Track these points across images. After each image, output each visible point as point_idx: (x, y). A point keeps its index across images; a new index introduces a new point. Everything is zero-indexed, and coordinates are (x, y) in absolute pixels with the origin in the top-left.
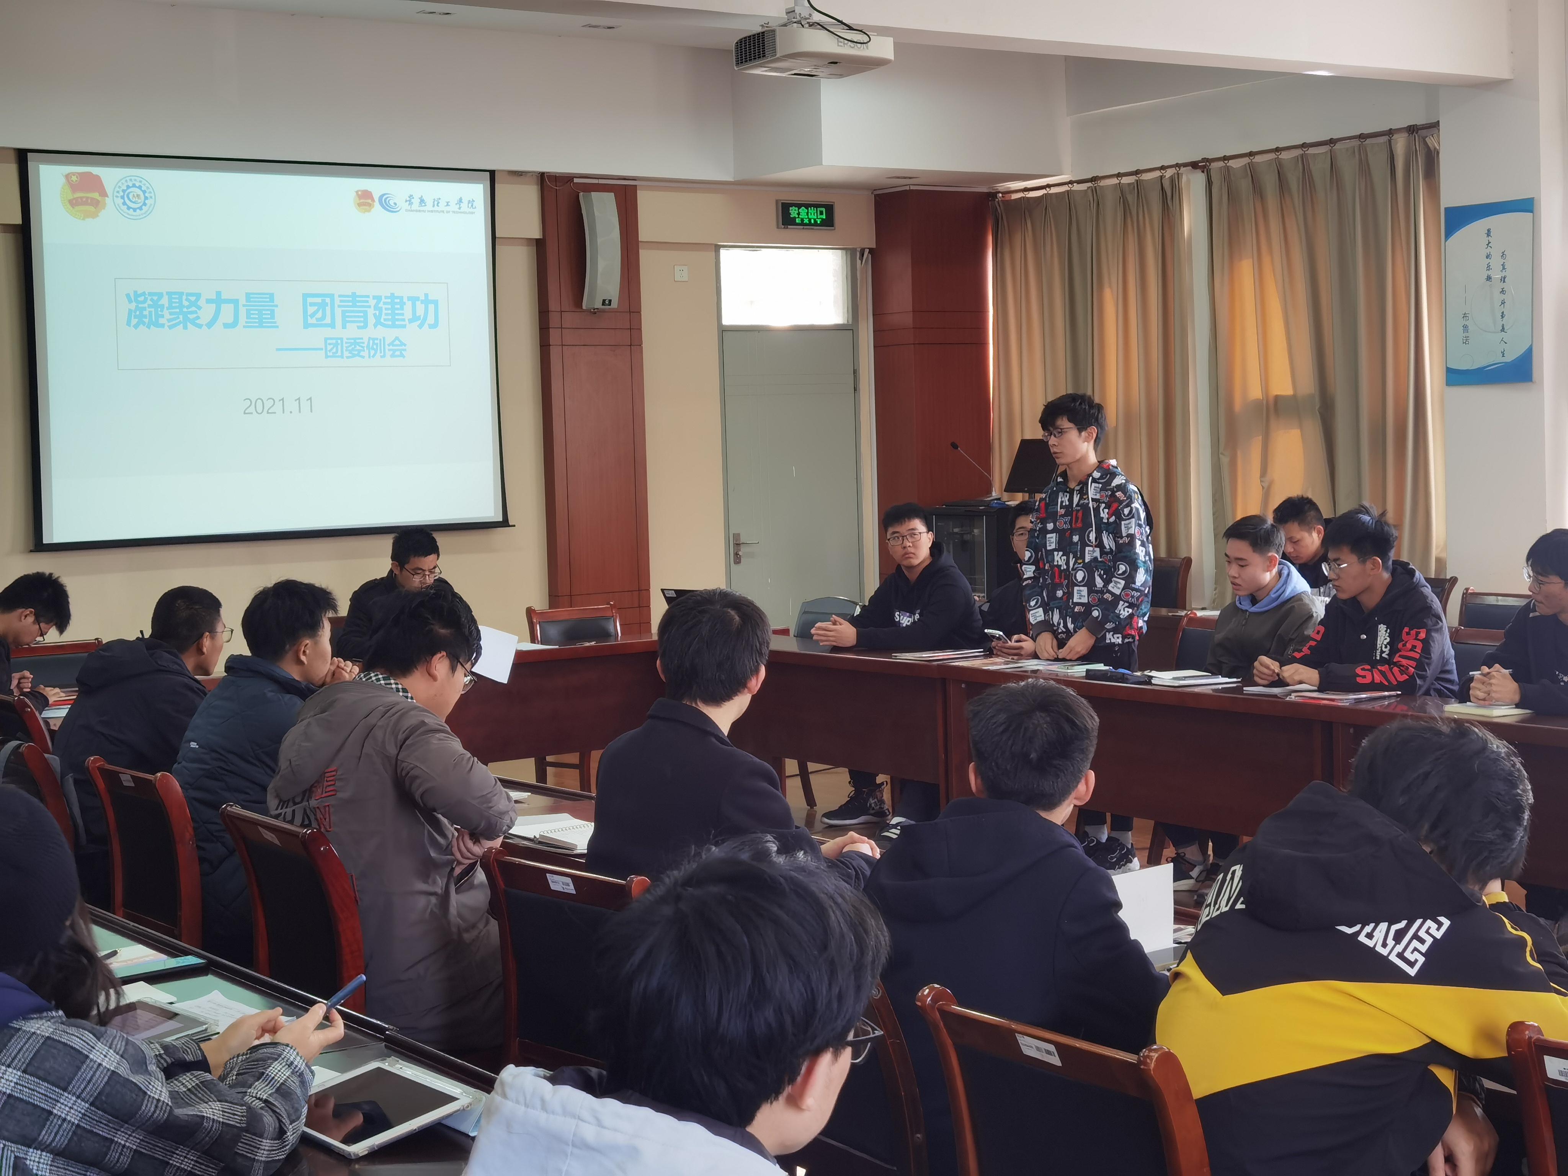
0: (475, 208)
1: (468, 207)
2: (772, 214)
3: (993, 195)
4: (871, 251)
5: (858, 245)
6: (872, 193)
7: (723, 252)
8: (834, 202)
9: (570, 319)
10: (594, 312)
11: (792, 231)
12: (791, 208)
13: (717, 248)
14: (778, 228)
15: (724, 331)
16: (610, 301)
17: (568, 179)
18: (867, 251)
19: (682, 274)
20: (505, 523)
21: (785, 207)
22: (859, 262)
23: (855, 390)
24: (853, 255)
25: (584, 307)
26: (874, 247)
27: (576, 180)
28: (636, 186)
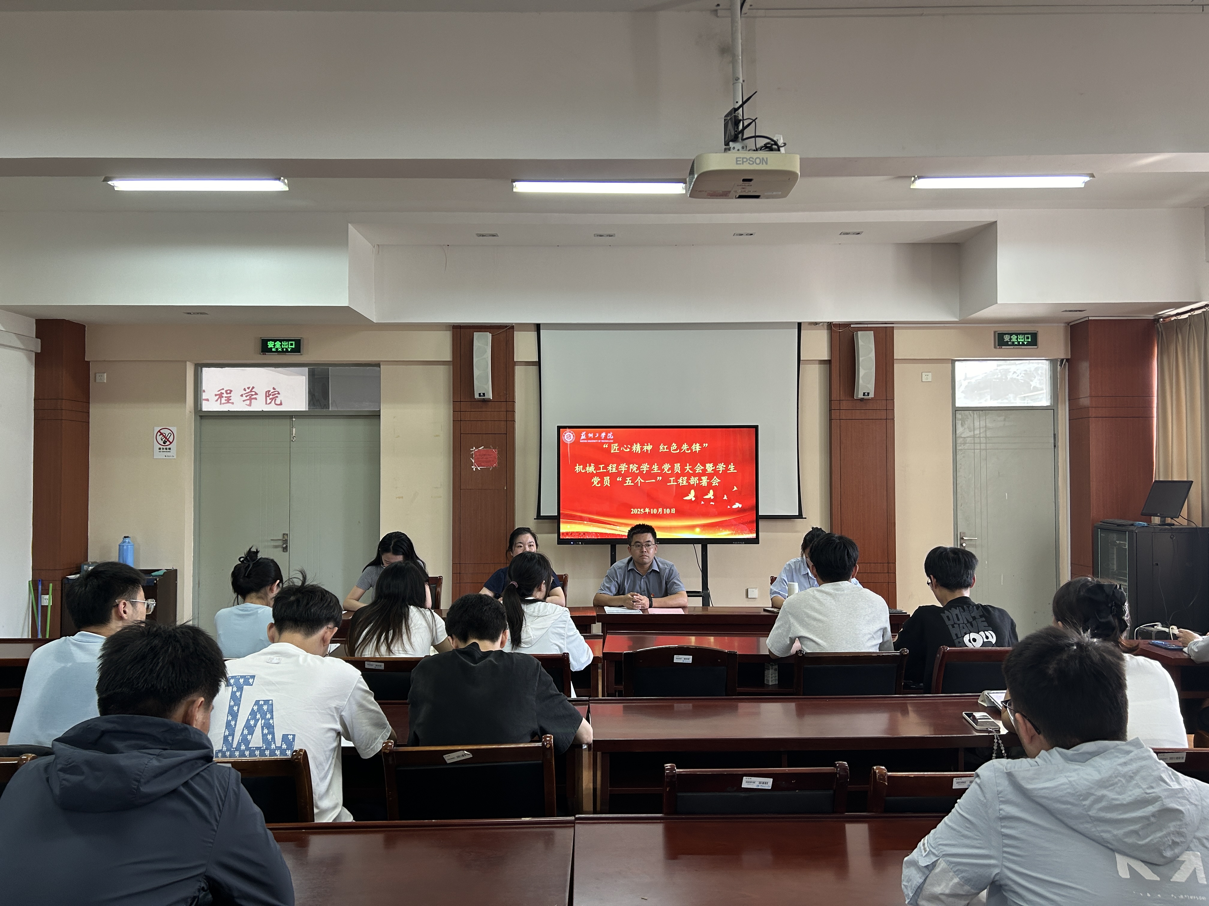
2: (991, 340)
3: (1156, 320)
4: (1068, 360)
5: (1058, 357)
6: (1068, 325)
7: (957, 363)
8: (1038, 331)
10: (862, 400)
11: (1005, 349)
12: (1004, 336)
13: (953, 362)
14: (995, 347)
15: (956, 410)
16: (868, 394)
17: (847, 325)
18: (1065, 360)
19: (928, 377)
20: (800, 517)
21: (1000, 335)
22: (1059, 367)
23: (1055, 446)
24: (1053, 362)
25: (854, 398)
26: (1070, 358)
27: (852, 326)
28: (893, 327)
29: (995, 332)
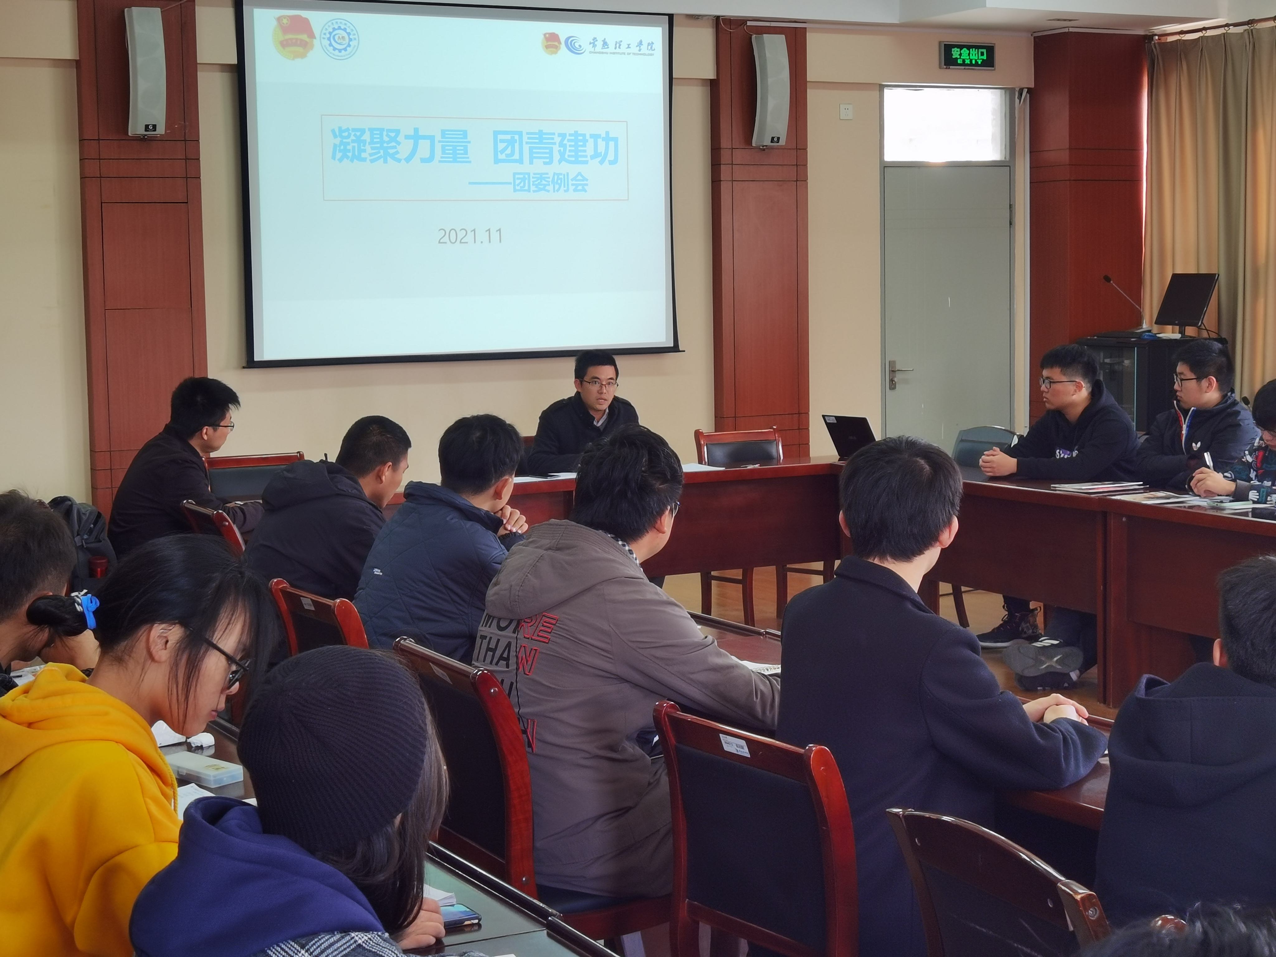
0: (654, 50)
1: (648, 49)
2: (934, 55)
3: (1150, 37)
4: (1030, 90)
5: (1017, 85)
6: (1032, 35)
7: (887, 91)
8: (995, 44)
9: (740, 156)
10: (763, 149)
11: (953, 71)
12: (953, 49)
13: (882, 87)
14: (940, 68)
15: (886, 167)
16: (778, 138)
17: (741, 22)
18: (1026, 90)
19: (847, 112)
20: (675, 348)
21: (948, 48)
22: (1017, 101)
23: (1011, 224)
24: (1012, 94)
25: (754, 145)
26: (1033, 86)
27: (749, 23)
28: (806, 28)
29: (940, 43)
